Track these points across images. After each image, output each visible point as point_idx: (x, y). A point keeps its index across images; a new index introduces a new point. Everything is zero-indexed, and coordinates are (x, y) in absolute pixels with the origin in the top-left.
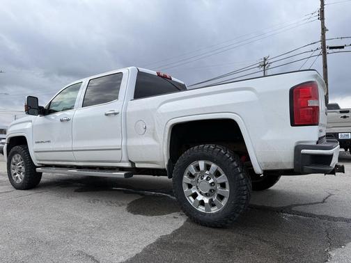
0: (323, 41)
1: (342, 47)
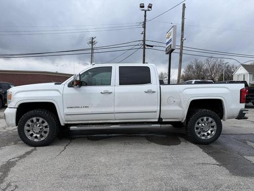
0: (144, 41)
1: (152, 46)
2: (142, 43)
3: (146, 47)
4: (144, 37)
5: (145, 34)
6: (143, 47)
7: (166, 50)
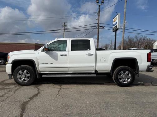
2: (97, 25)
3: (100, 28)
4: (99, 21)
5: (99, 19)
6: (97, 27)
7: (113, 30)
